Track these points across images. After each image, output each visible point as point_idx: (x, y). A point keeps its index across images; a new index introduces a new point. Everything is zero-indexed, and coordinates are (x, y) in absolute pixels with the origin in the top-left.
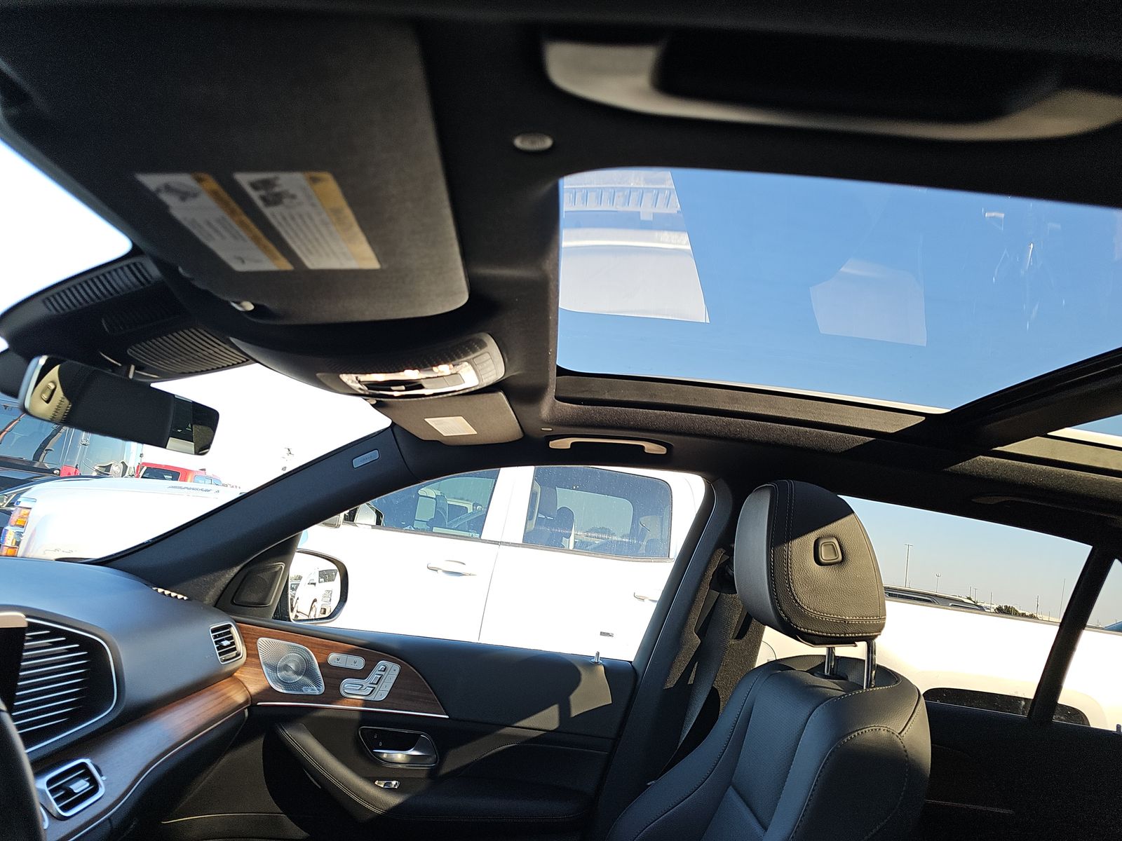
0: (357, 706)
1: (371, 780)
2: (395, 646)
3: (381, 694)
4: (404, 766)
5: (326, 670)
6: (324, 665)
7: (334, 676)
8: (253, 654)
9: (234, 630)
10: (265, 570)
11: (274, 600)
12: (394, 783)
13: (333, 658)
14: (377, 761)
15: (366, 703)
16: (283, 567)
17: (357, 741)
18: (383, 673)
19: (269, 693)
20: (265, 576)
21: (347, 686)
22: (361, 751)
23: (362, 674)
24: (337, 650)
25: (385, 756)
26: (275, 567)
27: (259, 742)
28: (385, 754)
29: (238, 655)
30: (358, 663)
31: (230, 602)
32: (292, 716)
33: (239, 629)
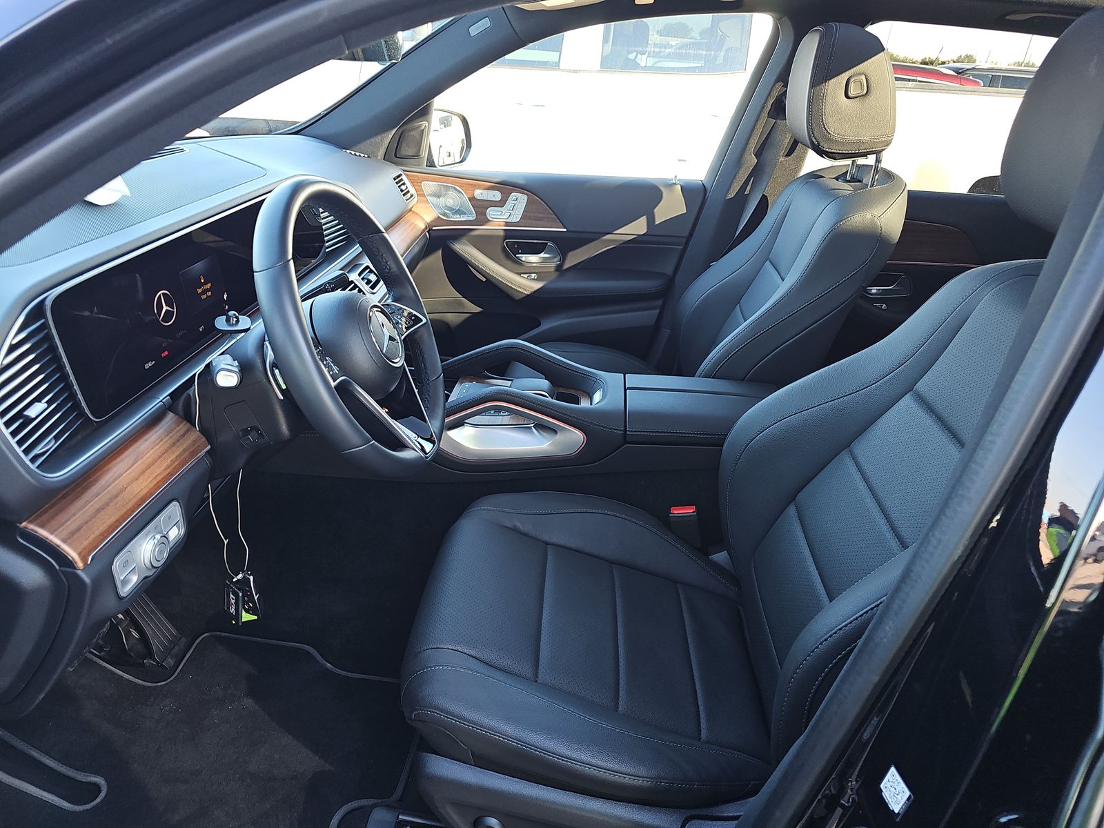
0: (500, 226)
1: (520, 274)
2: (521, 182)
3: (516, 218)
4: (538, 265)
5: (475, 203)
6: (472, 199)
7: (481, 207)
8: (421, 194)
9: (404, 177)
10: (414, 129)
11: (424, 154)
12: (533, 275)
13: (478, 193)
14: (519, 262)
15: (507, 224)
16: (427, 125)
17: (504, 250)
18: (515, 202)
19: (438, 221)
20: (415, 133)
21: (491, 212)
22: (508, 256)
23: (501, 203)
24: (479, 187)
25: (523, 259)
26: (420, 126)
27: (440, 252)
28: (524, 257)
29: (412, 196)
30: (497, 196)
31: (394, 155)
32: (458, 235)
33: (407, 175)
